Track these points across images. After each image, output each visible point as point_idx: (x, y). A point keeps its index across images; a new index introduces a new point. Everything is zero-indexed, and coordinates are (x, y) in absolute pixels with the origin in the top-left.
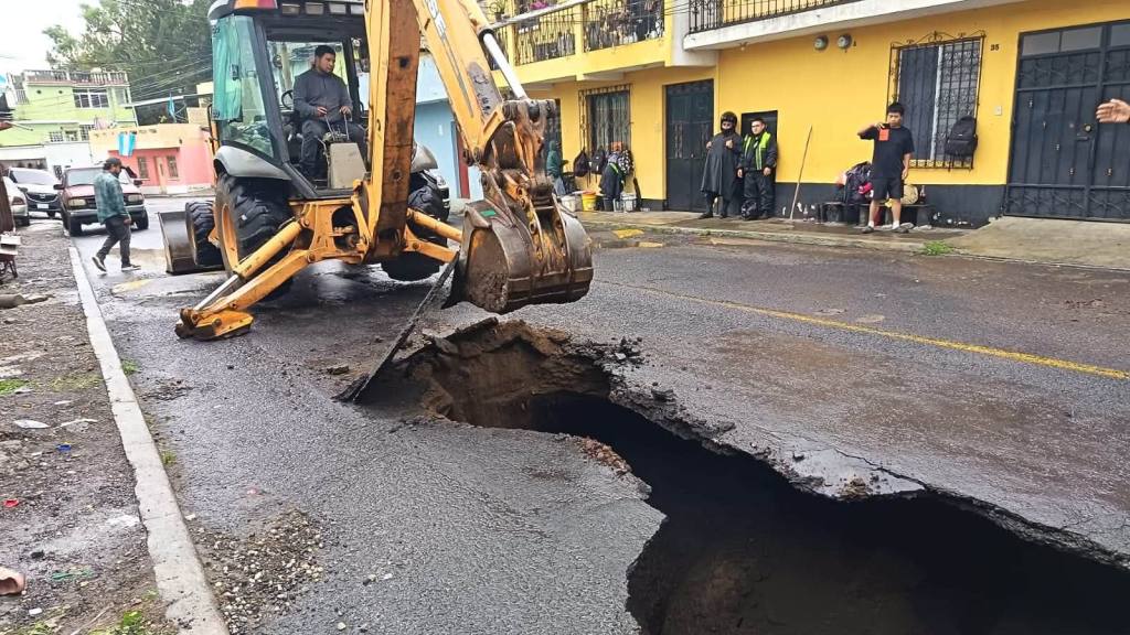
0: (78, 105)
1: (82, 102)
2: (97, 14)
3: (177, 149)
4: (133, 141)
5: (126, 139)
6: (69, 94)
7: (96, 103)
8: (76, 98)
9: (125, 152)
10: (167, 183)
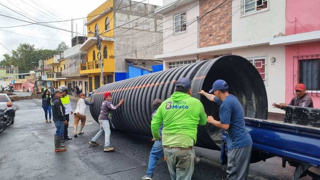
0: (7, 73)
1: (8, 72)
2: (15, 52)
3: (22, 83)
4: (14, 81)
5: (13, 81)
6: (5, 71)
7: (11, 73)
8: (7, 71)
9: (12, 84)
10: (19, 90)
